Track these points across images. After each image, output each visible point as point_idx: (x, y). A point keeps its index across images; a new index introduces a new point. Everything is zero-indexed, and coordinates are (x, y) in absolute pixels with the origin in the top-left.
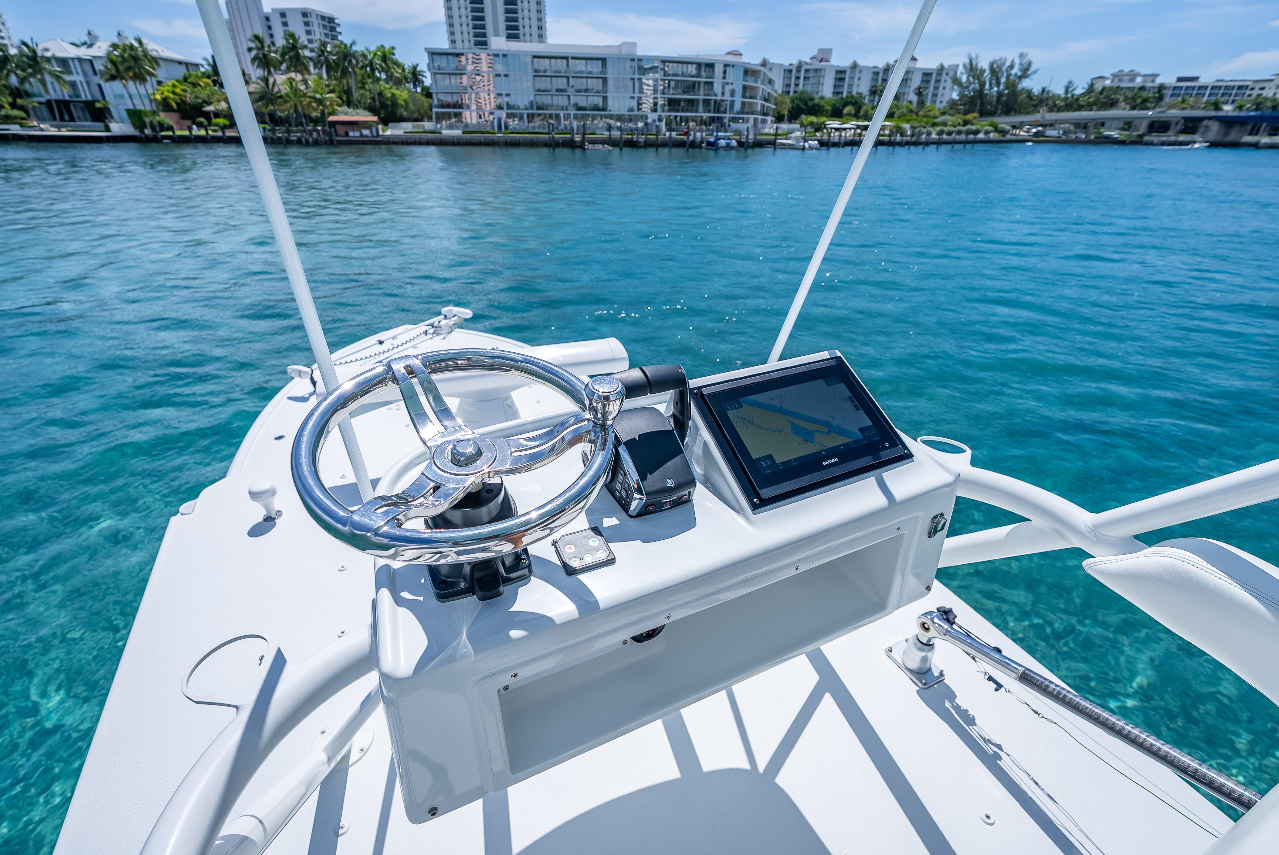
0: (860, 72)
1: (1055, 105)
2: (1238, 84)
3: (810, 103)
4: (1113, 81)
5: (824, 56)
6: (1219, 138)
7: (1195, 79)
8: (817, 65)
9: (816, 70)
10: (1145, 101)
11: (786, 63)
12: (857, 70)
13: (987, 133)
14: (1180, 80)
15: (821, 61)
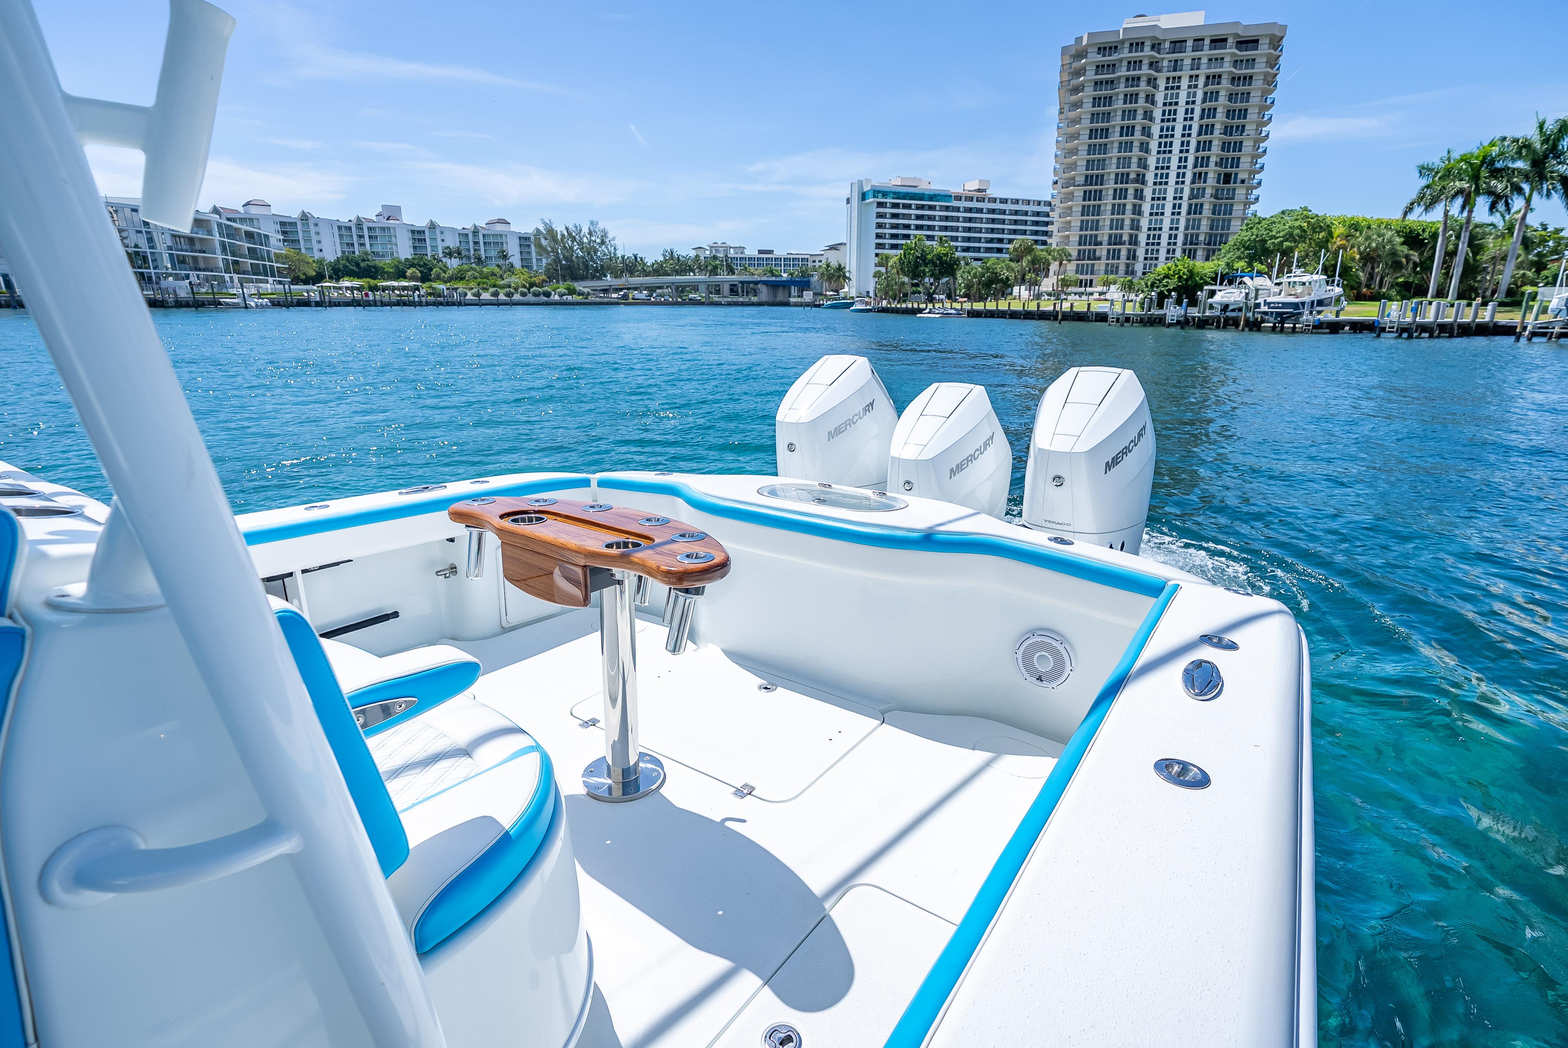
0: (442, 233)
1: (644, 271)
2: (801, 257)
3: (362, 265)
4: (711, 252)
5: (391, 213)
6: (771, 299)
7: (771, 252)
8: (384, 223)
9: (383, 229)
10: (716, 268)
11: (344, 219)
12: (438, 232)
13: (561, 295)
14: (760, 252)
15: (388, 219)
